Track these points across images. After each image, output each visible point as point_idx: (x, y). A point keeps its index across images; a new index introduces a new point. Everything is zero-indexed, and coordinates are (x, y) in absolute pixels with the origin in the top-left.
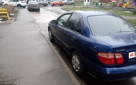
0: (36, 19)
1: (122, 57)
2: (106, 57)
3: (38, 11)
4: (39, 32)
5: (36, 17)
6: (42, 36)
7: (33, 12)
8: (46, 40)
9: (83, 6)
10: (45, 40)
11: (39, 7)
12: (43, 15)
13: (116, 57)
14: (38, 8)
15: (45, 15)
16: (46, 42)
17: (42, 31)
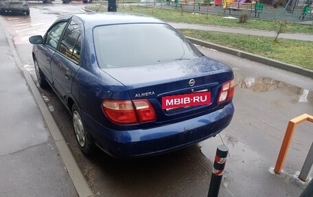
0: (17, 35)
1: (150, 108)
2: (117, 109)
3: (24, 15)
4: (17, 65)
5: (17, 31)
6: (19, 75)
7: (9, 19)
8: (27, 84)
9: (137, 4)
10: (25, 82)
11: (26, 5)
12: (35, 25)
13: (138, 108)
14: (25, 8)
15: (41, 25)
16: (26, 87)
17: (24, 63)
